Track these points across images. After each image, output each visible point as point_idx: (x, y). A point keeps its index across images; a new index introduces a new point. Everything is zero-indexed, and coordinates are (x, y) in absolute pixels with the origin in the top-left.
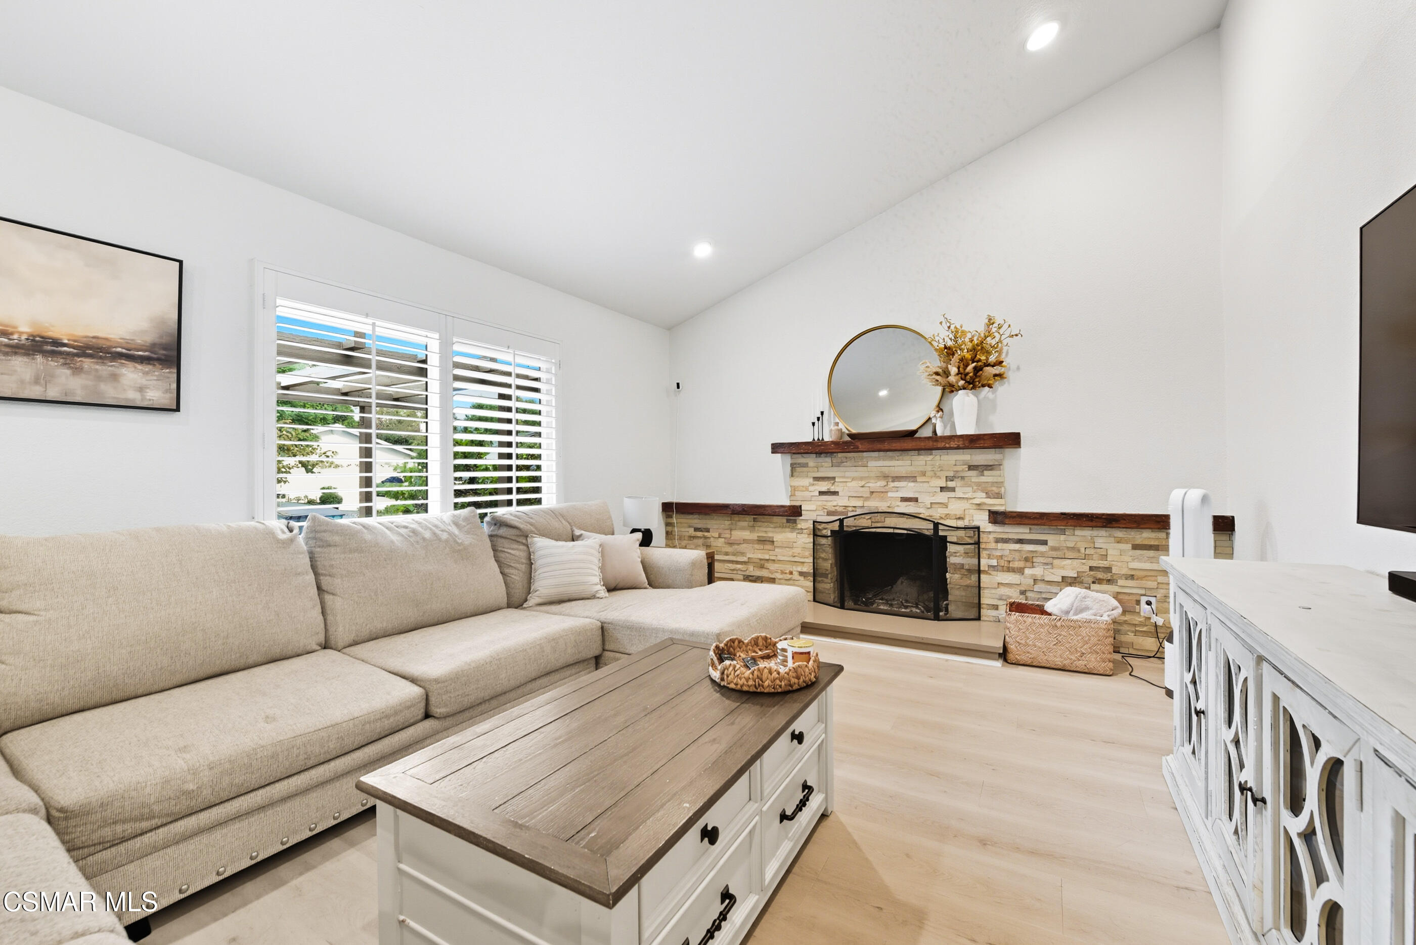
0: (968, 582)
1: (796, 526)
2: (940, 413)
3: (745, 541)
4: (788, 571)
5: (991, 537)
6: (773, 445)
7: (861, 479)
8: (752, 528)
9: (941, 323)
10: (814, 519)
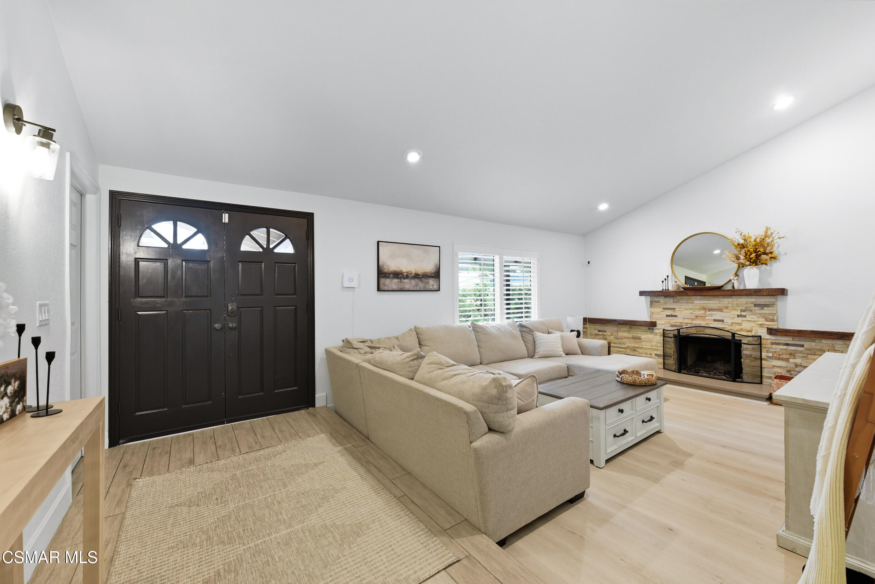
0: (754, 364)
1: (654, 331)
2: (737, 277)
3: (625, 338)
4: (649, 353)
5: (769, 341)
6: (640, 292)
7: (691, 309)
8: (629, 332)
9: (736, 232)
10: (664, 328)
